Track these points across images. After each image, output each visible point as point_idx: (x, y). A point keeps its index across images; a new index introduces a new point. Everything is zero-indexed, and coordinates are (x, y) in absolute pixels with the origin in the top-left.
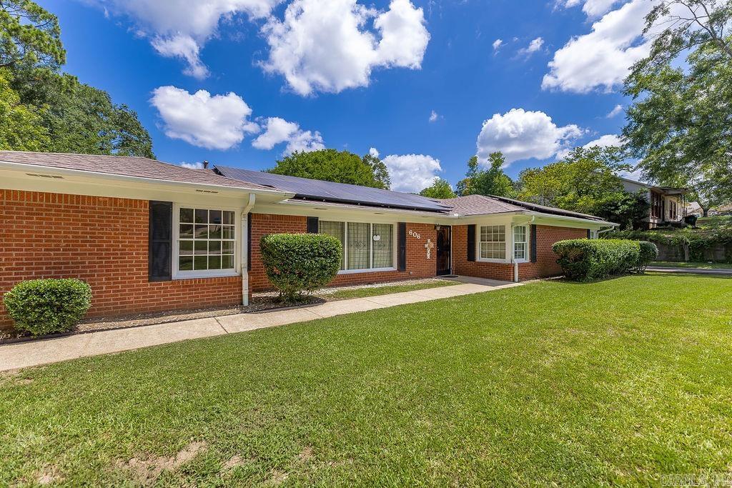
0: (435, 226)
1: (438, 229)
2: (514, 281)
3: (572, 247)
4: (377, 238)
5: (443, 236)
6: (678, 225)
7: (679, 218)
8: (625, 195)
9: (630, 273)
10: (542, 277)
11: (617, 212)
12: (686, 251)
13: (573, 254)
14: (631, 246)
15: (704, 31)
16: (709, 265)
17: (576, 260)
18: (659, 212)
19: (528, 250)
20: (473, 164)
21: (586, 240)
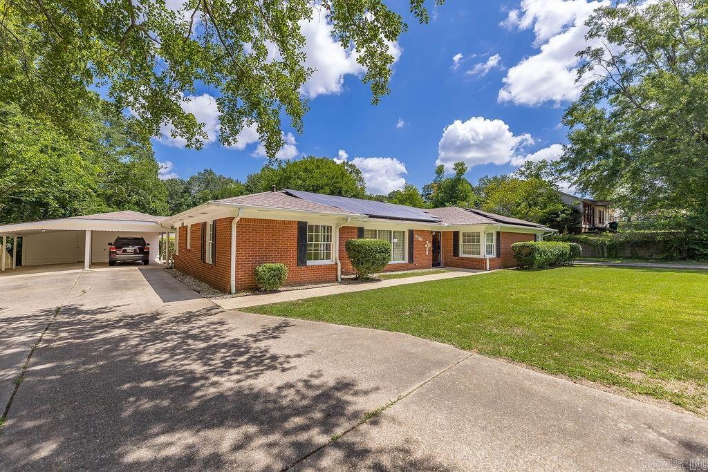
0: (432, 232)
1: (434, 234)
2: (486, 270)
3: (523, 247)
4: (396, 241)
5: (436, 239)
6: (604, 230)
7: (607, 223)
8: (563, 206)
9: (564, 266)
10: (504, 268)
11: (558, 219)
12: (605, 249)
13: (524, 252)
14: (564, 246)
15: (617, 87)
16: (620, 260)
17: (526, 256)
18: (590, 219)
19: (495, 249)
20: (440, 171)
21: (532, 242)
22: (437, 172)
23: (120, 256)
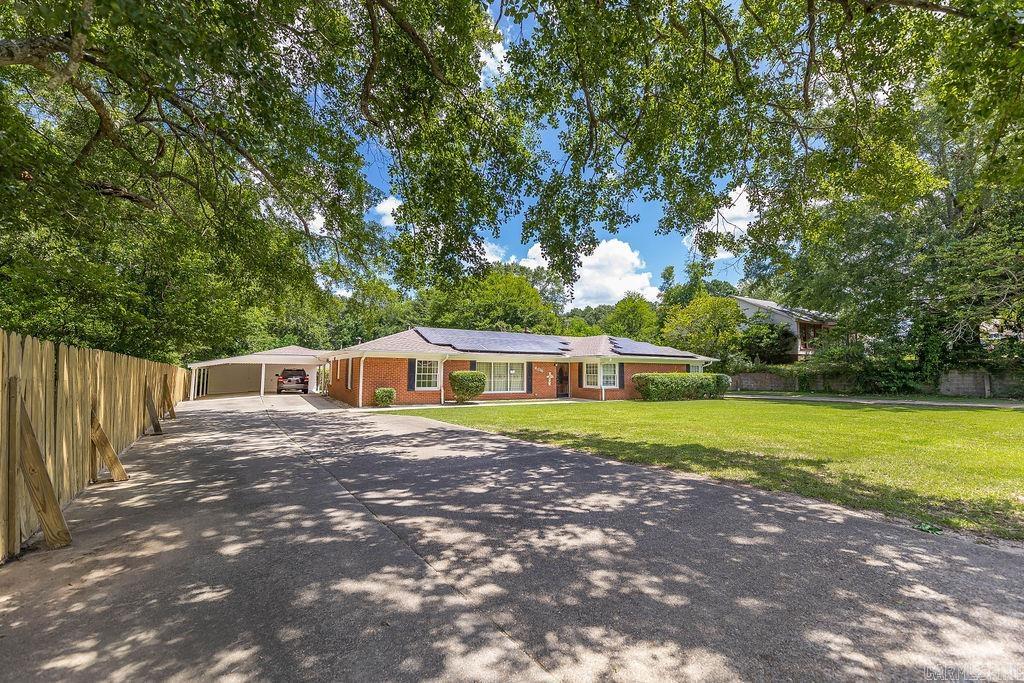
0: (556, 364)
1: (559, 365)
2: (602, 400)
4: (513, 372)
5: (563, 370)
19: (618, 380)
22: (664, 277)
23: (286, 385)
